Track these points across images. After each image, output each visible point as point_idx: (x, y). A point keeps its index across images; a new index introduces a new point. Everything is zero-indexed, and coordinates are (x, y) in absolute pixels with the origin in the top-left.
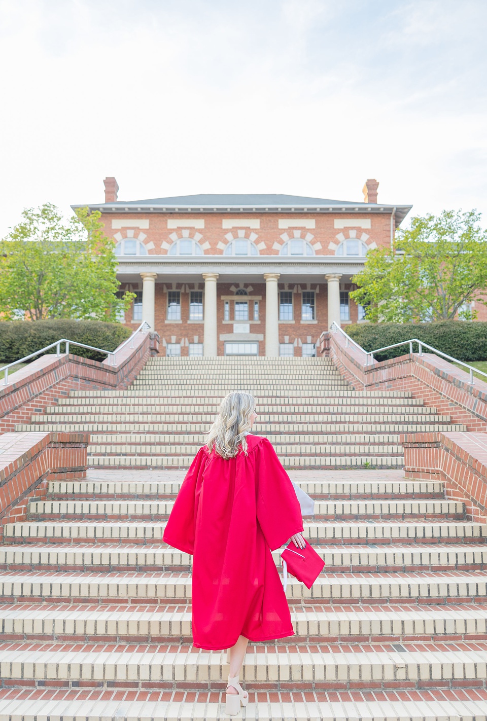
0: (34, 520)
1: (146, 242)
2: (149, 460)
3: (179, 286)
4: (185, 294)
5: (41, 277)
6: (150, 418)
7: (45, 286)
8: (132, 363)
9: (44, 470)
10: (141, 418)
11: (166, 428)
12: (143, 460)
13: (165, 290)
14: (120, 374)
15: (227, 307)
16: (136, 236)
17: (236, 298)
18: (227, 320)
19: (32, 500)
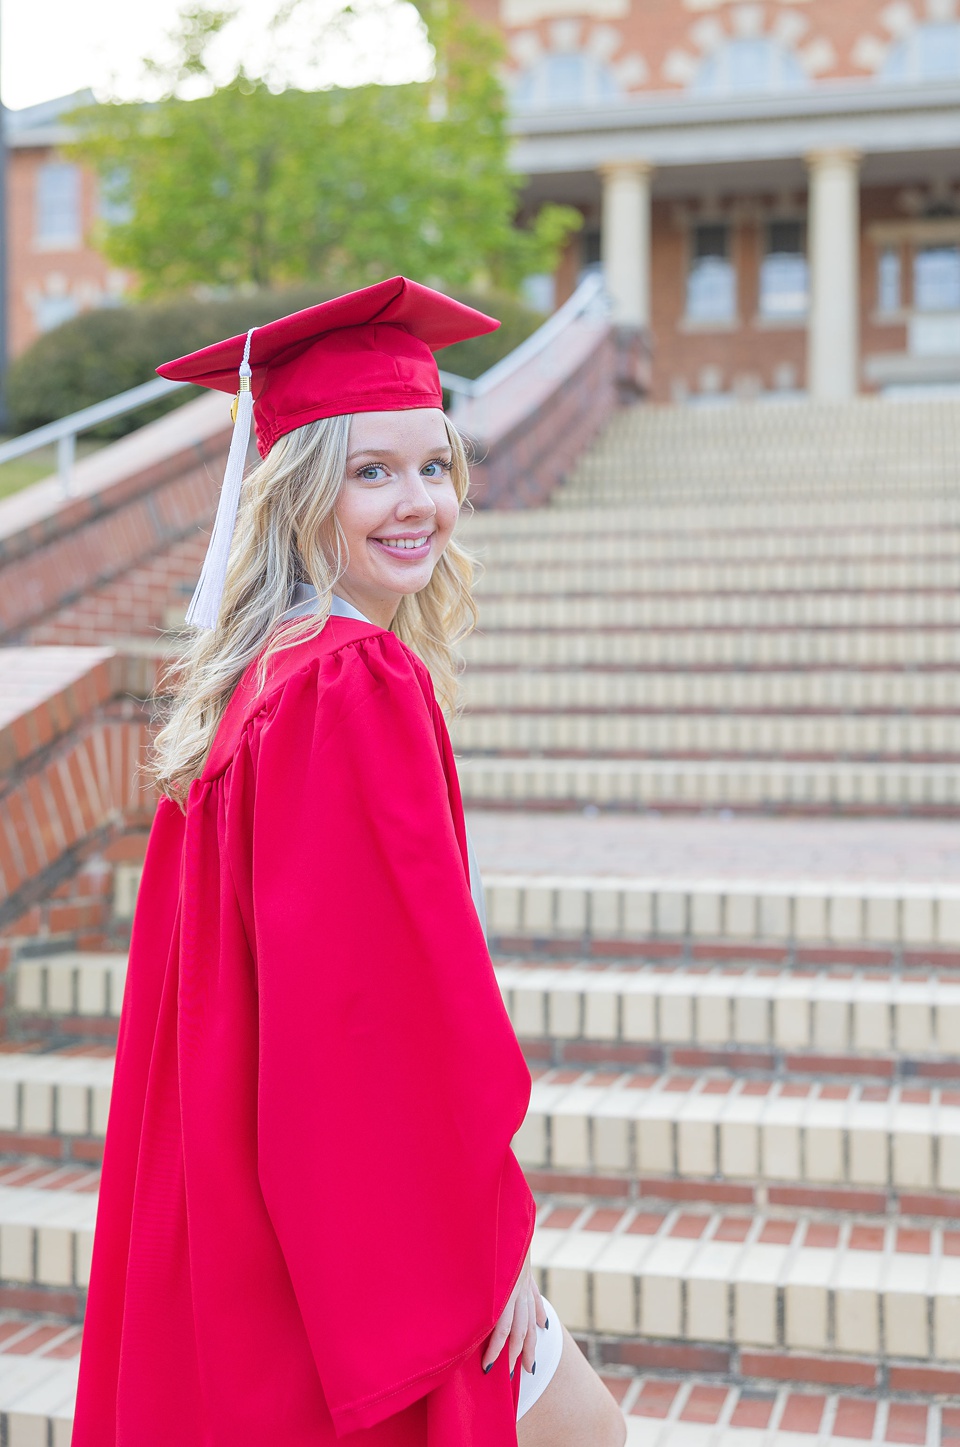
0: (31, 1042)
1: (618, 57)
2: (580, 777)
3: (728, 201)
4: (748, 231)
5: (267, 175)
6: (595, 613)
7: (275, 200)
8: (547, 429)
9: (89, 820)
10: (560, 613)
11: (655, 649)
12: (559, 778)
13: (683, 220)
14: (504, 466)
15: (889, 269)
16: (583, 40)
17: (923, 231)
18: (888, 307)
19: (29, 952)
